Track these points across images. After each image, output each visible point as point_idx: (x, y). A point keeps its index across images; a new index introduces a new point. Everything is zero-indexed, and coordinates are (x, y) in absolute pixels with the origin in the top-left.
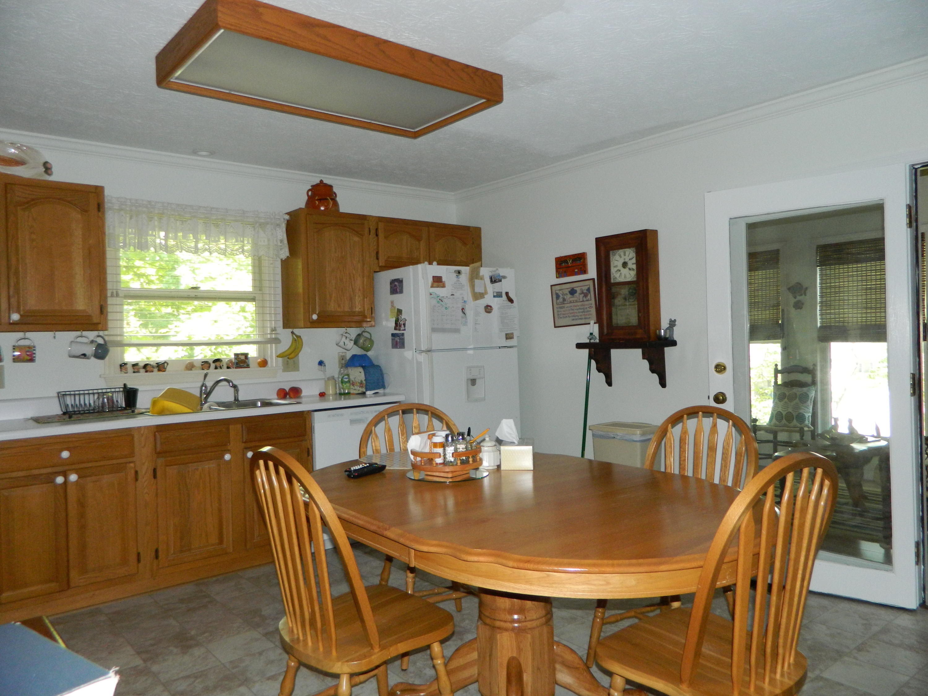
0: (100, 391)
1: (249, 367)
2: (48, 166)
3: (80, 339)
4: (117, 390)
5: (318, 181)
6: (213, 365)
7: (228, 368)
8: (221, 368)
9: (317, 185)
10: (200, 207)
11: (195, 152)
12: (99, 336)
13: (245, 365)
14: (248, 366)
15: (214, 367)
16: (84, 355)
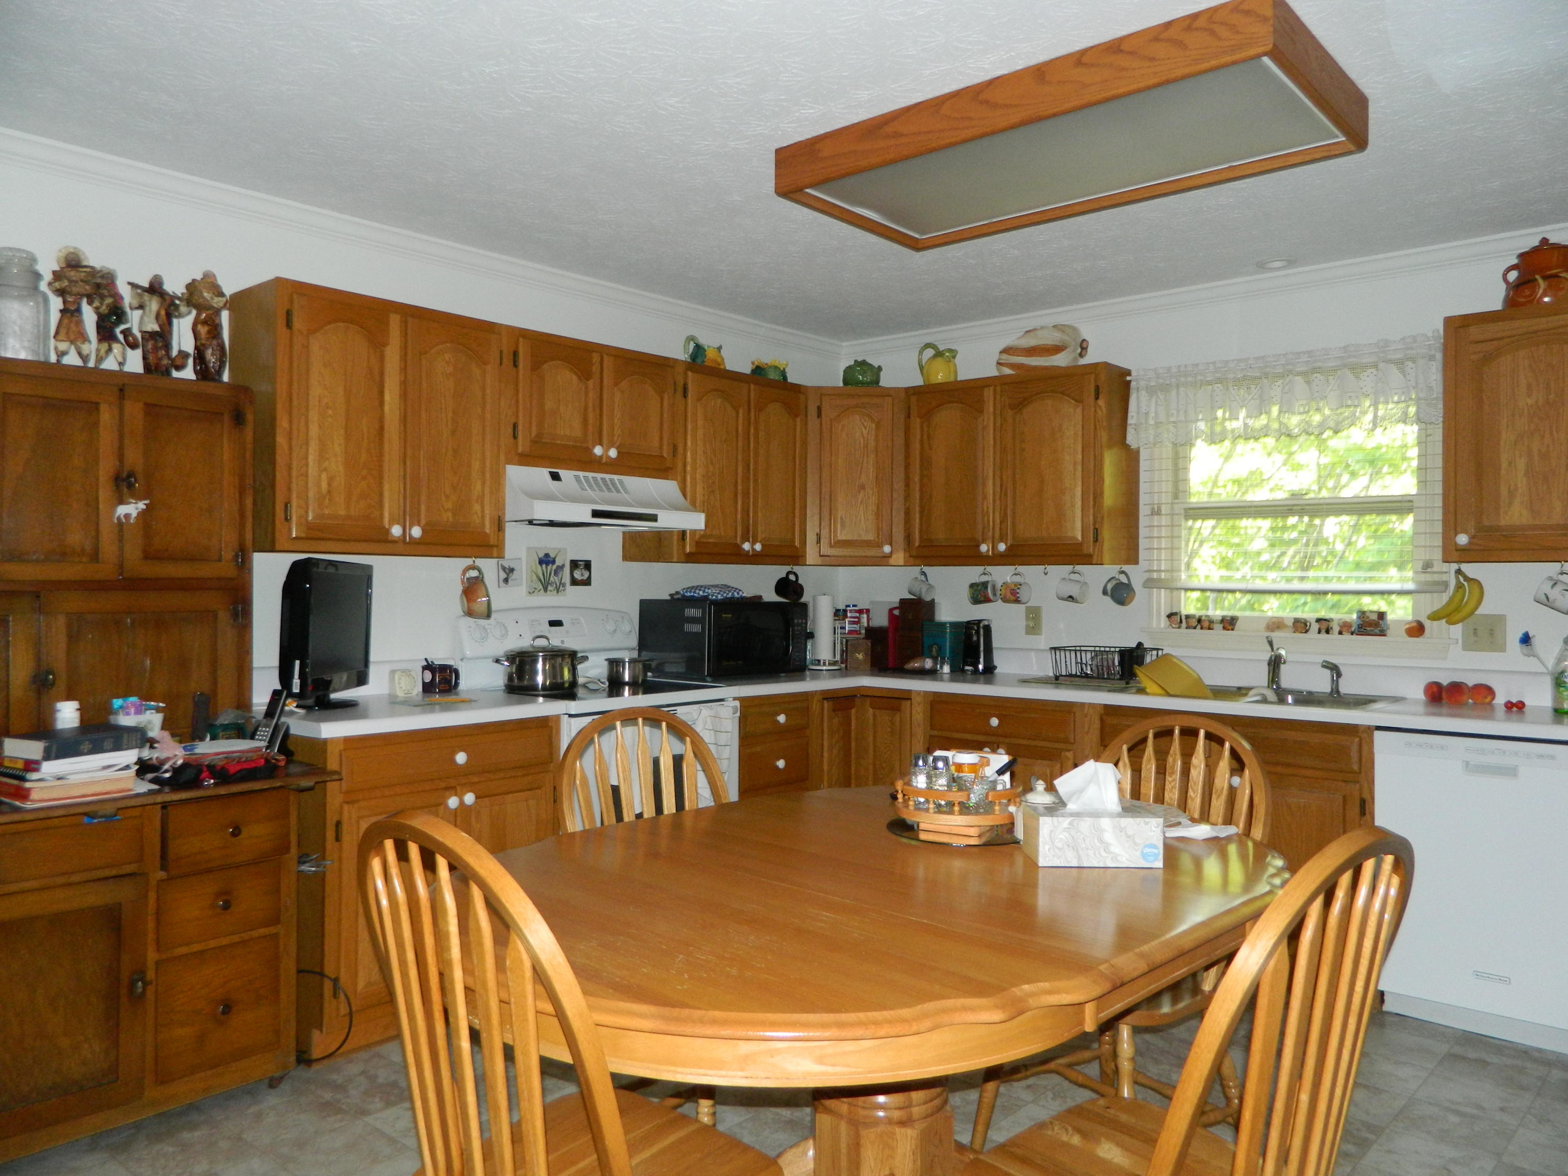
0: (1097, 649)
1: (1384, 635)
2: (1084, 345)
3: (1074, 577)
4: (1113, 649)
5: (1535, 242)
6: (1315, 627)
7: (1340, 633)
8: (1327, 632)
9: (1535, 251)
10: (1298, 353)
11: (1262, 266)
12: (1123, 572)
13: (1377, 631)
14: (1382, 634)
15: (1317, 631)
16: (1071, 597)
